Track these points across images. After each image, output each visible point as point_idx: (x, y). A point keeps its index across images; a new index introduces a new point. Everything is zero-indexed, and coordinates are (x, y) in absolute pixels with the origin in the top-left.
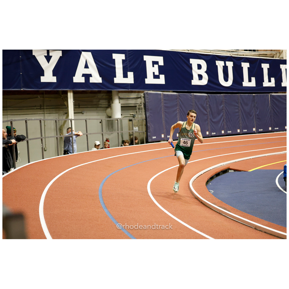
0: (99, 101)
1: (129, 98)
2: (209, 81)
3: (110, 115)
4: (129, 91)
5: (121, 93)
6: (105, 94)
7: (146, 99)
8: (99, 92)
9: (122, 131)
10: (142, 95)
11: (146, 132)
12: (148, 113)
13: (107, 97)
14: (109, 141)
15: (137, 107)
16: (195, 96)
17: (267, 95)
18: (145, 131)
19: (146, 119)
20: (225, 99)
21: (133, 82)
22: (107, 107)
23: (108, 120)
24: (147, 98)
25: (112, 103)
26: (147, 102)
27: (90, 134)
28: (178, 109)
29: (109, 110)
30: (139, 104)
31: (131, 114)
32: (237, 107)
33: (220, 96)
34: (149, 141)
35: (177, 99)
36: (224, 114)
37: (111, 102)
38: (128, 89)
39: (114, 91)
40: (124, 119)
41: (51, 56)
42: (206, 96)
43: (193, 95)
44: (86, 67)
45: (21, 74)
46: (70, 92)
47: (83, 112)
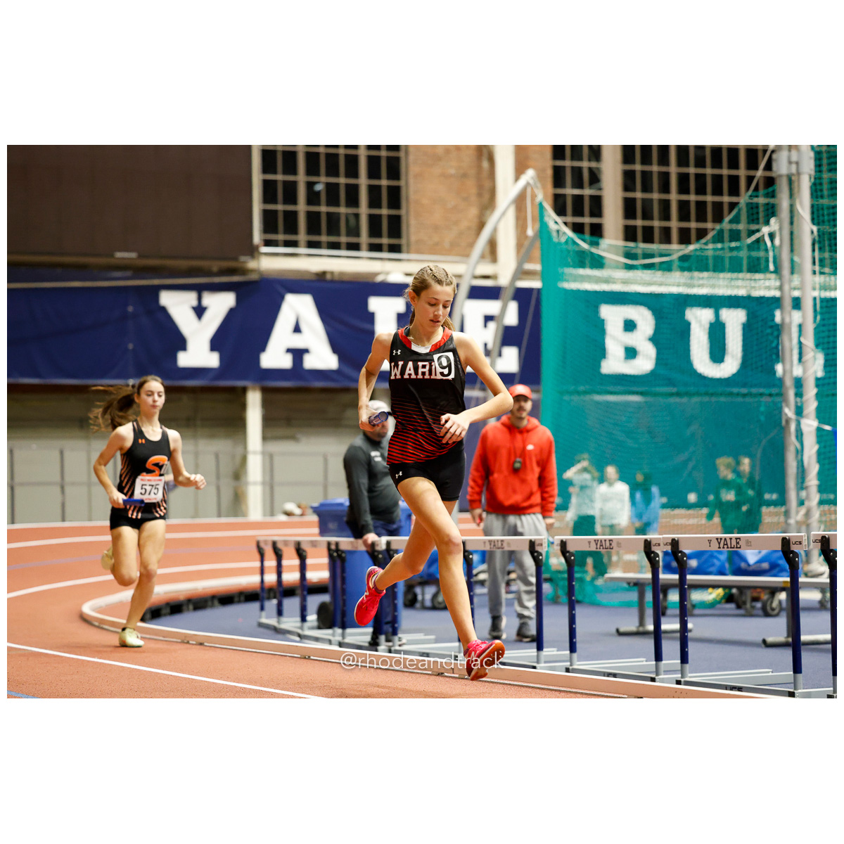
41: (206, 308)
44: (297, 329)
45: (131, 346)
46: (254, 389)
47: (299, 436)
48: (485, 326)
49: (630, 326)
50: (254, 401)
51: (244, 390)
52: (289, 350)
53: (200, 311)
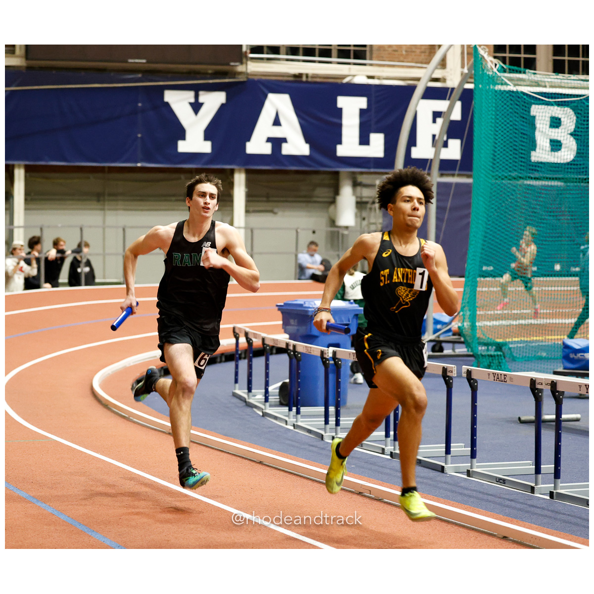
0: (313, 190)
13: (332, 182)
21: (380, 155)
22: (331, 203)
25: (338, 194)
41: (202, 104)
44: (277, 122)
45: (139, 135)
46: (240, 171)
47: (276, 210)
48: (434, 121)
49: (556, 123)
50: (240, 180)
51: (232, 172)
52: (269, 140)
53: (196, 107)
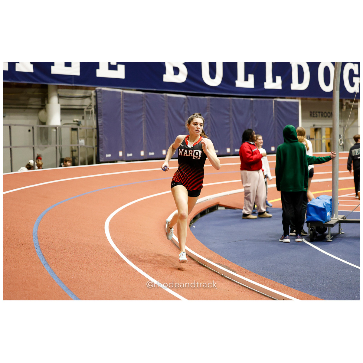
0: (28, 100)
1: (72, 96)
2: (188, 77)
3: (43, 121)
4: (73, 86)
5: (61, 88)
6: (38, 90)
7: (98, 99)
8: (29, 86)
9: (61, 144)
10: (93, 92)
11: (96, 148)
12: (101, 120)
13: (40, 93)
14: (41, 159)
15: (85, 110)
16: (169, 97)
17: (270, 101)
18: (96, 146)
19: (97, 128)
20: (211, 105)
21: (78, 74)
22: (40, 109)
23: (41, 128)
24: (100, 97)
25: (48, 103)
26: (100, 103)
27: (16, 147)
28: (144, 115)
29: (42, 112)
30: (88, 106)
31: (75, 120)
32: (227, 117)
33: (203, 99)
34: (101, 161)
35: (142, 101)
36: (209, 126)
37: (46, 102)
38: (72, 83)
39: (52, 85)
40: (65, 127)
42: (184, 99)
43: (166, 96)
